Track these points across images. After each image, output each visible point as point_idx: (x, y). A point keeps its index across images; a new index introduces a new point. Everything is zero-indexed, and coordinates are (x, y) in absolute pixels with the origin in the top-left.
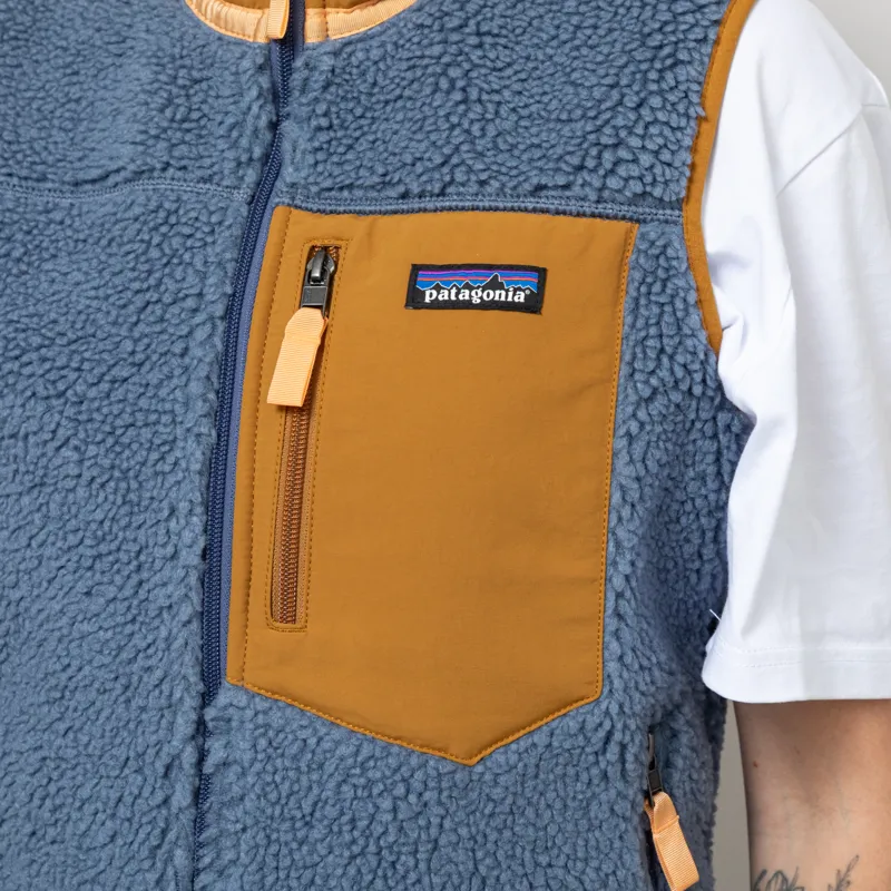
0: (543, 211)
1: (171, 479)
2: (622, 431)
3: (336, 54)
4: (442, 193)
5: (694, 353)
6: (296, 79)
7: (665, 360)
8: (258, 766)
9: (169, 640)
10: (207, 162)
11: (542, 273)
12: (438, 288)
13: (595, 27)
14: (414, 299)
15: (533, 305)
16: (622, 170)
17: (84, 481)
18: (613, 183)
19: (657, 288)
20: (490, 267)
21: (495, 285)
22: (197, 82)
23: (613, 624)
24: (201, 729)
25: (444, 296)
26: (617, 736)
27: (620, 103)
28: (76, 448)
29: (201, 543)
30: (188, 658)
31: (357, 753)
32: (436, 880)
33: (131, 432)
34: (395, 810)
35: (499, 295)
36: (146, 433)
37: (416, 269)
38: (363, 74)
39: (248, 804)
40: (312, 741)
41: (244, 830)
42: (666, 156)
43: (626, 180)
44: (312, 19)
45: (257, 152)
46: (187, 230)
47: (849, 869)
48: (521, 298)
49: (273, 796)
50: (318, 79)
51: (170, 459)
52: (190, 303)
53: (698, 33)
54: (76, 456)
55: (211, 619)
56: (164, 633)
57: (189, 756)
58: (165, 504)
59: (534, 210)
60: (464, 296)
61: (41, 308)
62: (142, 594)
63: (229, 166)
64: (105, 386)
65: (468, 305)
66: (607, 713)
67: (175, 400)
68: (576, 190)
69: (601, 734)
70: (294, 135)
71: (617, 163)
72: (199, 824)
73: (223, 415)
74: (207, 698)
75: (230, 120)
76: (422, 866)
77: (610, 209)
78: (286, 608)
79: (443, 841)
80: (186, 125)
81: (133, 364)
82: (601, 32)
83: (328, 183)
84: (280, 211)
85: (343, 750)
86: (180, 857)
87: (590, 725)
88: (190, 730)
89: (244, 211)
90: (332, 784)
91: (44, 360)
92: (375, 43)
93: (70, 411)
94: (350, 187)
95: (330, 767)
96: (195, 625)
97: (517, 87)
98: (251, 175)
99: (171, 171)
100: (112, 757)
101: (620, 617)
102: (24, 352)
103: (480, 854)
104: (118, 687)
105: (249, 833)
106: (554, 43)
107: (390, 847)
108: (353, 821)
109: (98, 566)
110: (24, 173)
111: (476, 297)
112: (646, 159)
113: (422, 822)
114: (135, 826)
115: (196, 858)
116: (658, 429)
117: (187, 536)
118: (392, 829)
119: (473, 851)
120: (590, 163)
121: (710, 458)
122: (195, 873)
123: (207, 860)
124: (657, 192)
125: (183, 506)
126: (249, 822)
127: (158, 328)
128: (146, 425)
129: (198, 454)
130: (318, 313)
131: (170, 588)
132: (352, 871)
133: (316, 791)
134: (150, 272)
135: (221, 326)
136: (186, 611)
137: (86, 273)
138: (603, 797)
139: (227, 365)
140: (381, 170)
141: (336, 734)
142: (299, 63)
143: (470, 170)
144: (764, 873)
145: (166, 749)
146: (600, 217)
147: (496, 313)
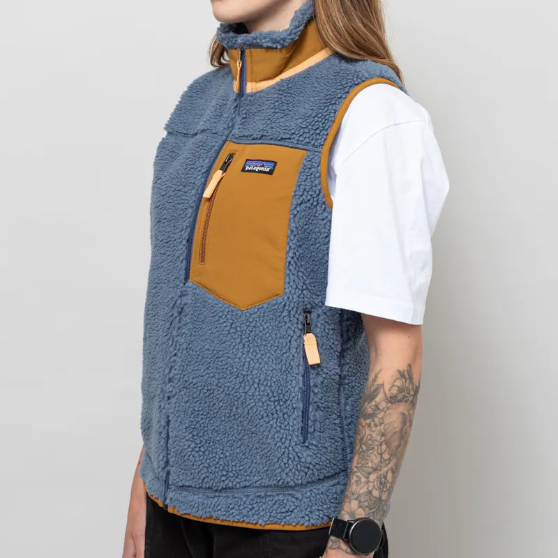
0: (282, 146)
4: (260, 139)
5: (315, 192)
6: (241, 103)
7: (306, 193)
9: (177, 267)
11: (275, 163)
12: (249, 166)
14: (244, 169)
15: (271, 173)
16: (304, 135)
18: (301, 139)
20: (263, 161)
21: (263, 166)
24: (182, 294)
25: (250, 168)
29: (187, 238)
33: (178, 205)
35: (262, 169)
36: (181, 206)
37: (247, 160)
38: (257, 102)
42: (318, 131)
43: (305, 138)
44: (249, 85)
48: (268, 170)
50: (246, 104)
53: (339, 96)
55: (188, 262)
58: (182, 226)
59: (280, 145)
60: (255, 168)
65: (254, 171)
67: (189, 196)
68: (291, 140)
71: (304, 133)
74: (185, 284)
77: (300, 146)
83: (240, 135)
84: (228, 143)
92: (263, 92)
103: (243, 337)
109: (166, 245)
111: (257, 169)
112: (312, 132)
116: (303, 214)
117: (185, 236)
119: (241, 336)
120: (297, 132)
124: (313, 142)
130: (221, 172)
131: (179, 252)
135: (204, 175)
146: (297, 148)
147: (262, 174)
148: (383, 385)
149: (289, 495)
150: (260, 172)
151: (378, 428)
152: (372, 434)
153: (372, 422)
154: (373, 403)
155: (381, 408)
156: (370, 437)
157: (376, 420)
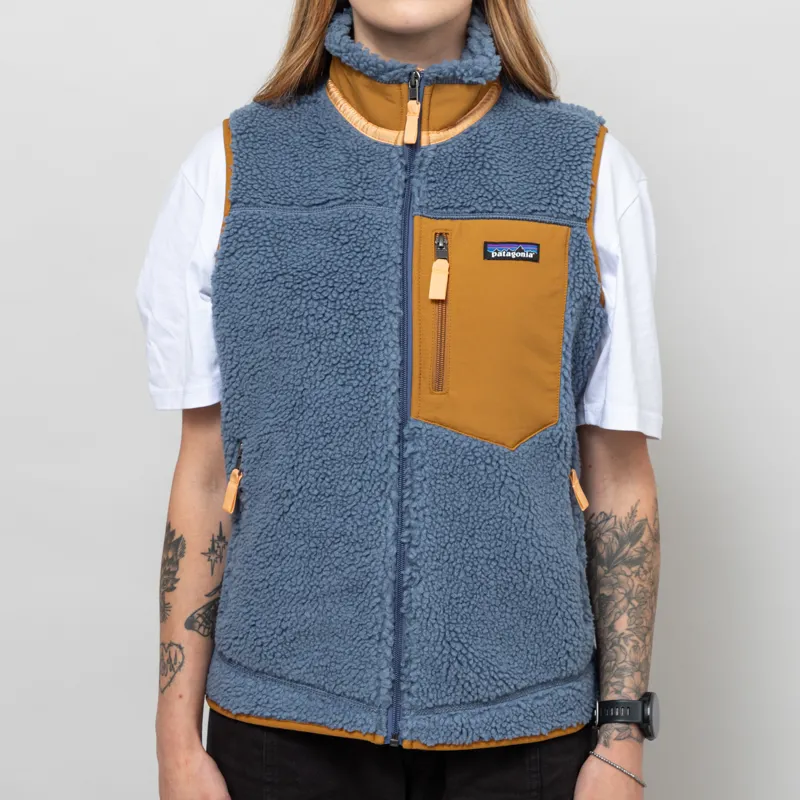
0: (536, 221)
1: (384, 333)
2: (569, 312)
3: (435, 150)
4: (492, 212)
6: (417, 161)
8: (429, 453)
9: (386, 402)
10: (380, 197)
11: (539, 246)
12: (497, 251)
13: (543, 144)
14: (487, 256)
15: (536, 259)
16: (565, 206)
17: (339, 335)
18: (562, 210)
19: (581, 253)
20: (518, 244)
21: (520, 250)
22: (369, 162)
23: (563, 392)
24: (401, 439)
25: (500, 254)
26: (564, 439)
27: (562, 178)
28: (336, 321)
30: (395, 409)
31: (470, 445)
32: (502, 499)
33: (362, 313)
34: (485, 470)
35: (522, 255)
36: (370, 313)
37: (486, 244)
38: (445, 159)
39: (426, 468)
40: (451, 441)
41: (425, 480)
42: (581, 200)
43: (567, 209)
44: (424, 135)
45: (401, 192)
46: (378, 227)
47: (636, 505)
48: (531, 256)
49: (436, 465)
50: (427, 162)
51: (383, 324)
52: (384, 258)
53: (588, 150)
54: (336, 324)
55: (404, 392)
56: (383, 398)
57: (396, 450)
58: (382, 343)
59: (532, 220)
60: (509, 254)
61: (307, 261)
62: (372, 383)
63: (391, 198)
64: (346, 294)
65: (510, 258)
66: (561, 429)
67: (383, 299)
68: (548, 213)
69: (559, 437)
70: (418, 185)
71: (564, 202)
72: (401, 479)
73: (404, 303)
74: (402, 425)
75: (388, 179)
76: (496, 493)
77: (561, 221)
78: (438, 384)
79: (507, 482)
80: (368, 181)
81: (361, 283)
82: (546, 147)
83: (437, 206)
84: (416, 218)
85: (465, 444)
86: (394, 494)
87: (555, 434)
88: (396, 439)
89: (400, 217)
90: (460, 460)
91: (314, 283)
92: (449, 145)
93: (330, 305)
94: (447, 207)
95: (459, 452)
96: (397, 395)
97: (515, 169)
98: (400, 202)
99: (365, 201)
100: (360, 454)
101: (566, 389)
102: (303, 280)
104: (362, 424)
105: (428, 481)
106: (526, 151)
107: (483, 485)
108: (469, 474)
109: (348, 372)
110: (283, 202)
111: (514, 255)
112: (573, 201)
113: (498, 474)
114: (372, 482)
115: (401, 495)
117: (393, 356)
118: (484, 478)
120: (554, 202)
121: (589, 326)
122: (402, 500)
123: (407, 495)
124: (578, 215)
125: (391, 344)
126: (427, 476)
127: (370, 268)
128: (370, 310)
129: (396, 321)
130: (446, 261)
131: (386, 380)
132: (470, 494)
133: (453, 462)
134: (365, 244)
135: (400, 267)
136: (394, 388)
137: (326, 245)
138: (558, 466)
139: (405, 284)
140: (461, 201)
141: (461, 438)
142: (419, 154)
143: (505, 203)
144: (593, 515)
145: (386, 448)
146: (557, 224)
147: (522, 262)
148: (646, 520)
149: (570, 687)
150: (517, 259)
151: (648, 575)
152: (642, 583)
153: (641, 570)
154: (638, 545)
155: (648, 549)
156: (640, 588)
157: (645, 565)
